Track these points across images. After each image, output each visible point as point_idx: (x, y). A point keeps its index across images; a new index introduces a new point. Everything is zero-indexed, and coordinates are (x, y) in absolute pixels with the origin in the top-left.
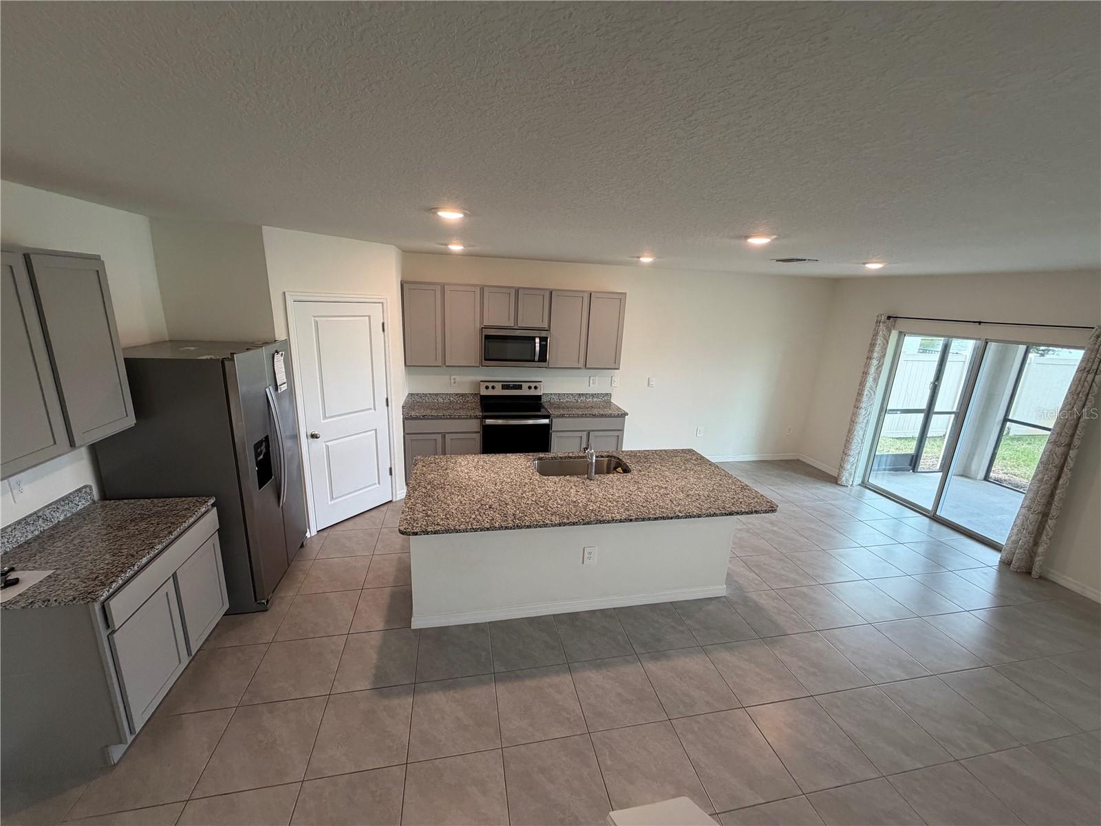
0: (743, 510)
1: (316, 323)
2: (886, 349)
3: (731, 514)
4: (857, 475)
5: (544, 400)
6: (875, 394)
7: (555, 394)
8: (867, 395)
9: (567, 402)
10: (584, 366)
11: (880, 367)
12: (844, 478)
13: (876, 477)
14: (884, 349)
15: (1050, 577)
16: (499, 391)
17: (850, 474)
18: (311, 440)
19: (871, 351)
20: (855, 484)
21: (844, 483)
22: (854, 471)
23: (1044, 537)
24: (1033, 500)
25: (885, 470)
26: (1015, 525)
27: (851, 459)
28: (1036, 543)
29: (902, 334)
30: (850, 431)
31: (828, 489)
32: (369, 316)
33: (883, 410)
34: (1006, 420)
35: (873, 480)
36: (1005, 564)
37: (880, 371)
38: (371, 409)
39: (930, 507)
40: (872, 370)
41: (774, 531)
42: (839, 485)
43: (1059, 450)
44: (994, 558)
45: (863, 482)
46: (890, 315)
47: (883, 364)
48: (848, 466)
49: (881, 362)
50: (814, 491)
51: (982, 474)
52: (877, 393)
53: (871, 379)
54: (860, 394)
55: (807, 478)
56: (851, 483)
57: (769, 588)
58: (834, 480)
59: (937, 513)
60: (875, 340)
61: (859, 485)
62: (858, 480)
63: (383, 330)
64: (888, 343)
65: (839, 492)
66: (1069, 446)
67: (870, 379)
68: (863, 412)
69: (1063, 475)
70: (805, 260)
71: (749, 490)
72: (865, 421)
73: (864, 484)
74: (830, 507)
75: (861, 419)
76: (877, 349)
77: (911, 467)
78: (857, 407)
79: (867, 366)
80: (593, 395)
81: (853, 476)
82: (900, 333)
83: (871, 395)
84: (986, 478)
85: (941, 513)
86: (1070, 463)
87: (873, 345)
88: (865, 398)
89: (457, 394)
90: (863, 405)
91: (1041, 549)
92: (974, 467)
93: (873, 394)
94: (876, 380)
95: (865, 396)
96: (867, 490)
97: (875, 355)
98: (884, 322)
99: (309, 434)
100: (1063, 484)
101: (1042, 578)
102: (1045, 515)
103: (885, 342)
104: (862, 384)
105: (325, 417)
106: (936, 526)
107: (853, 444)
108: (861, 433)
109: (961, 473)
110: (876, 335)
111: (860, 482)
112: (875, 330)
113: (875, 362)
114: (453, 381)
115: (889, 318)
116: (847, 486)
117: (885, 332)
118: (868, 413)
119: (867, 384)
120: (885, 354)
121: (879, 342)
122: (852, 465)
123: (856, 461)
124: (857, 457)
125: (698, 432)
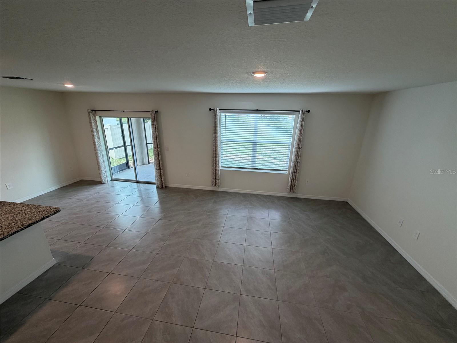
0: (37, 220)
2: (97, 124)
3: (30, 226)
4: (108, 177)
6: (100, 143)
8: (97, 144)
11: (97, 131)
12: (103, 181)
13: (115, 175)
14: (96, 124)
15: (168, 186)
17: (105, 178)
19: (91, 126)
20: (109, 181)
21: (104, 182)
22: (106, 176)
23: (162, 176)
24: (156, 166)
25: (118, 172)
26: (155, 175)
27: (103, 172)
28: (161, 178)
29: (101, 118)
30: (98, 161)
31: (99, 187)
33: (107, 150)
34: (147, 144)
35: (115, 177)
36: (157, 187)
37: (99, 134)
39: (135, 179)
40: (95, 133)
41: (78, 217)
42: (103, 184)
43: (156, 149)
44: (155, 186)
45: (112, 179)
46: (93, 109)
47: (98, 130)
48: (103, 175)
49: (97, 130)
50: (93, 190)
51: (147, 163)
52: (101, 143)
54: (95, 145)
55: (88, 186)
56: (107, 181)
57: (81, 244)
58: (100, 183)
59: (138, 180)
60: (91, 121)
62: (109, 179)
65: (103, 187)
66: (157, 147)
67: (96, 137)
68: (99, 152)
69: (159, 157)
70: (23, 78)
71: (41, 207)
72: (102, 155)
73: (113, 180)
74: (101, 194)
75: (99, 155)
76: (93, 124)
77: (127, 167)
78: (96, 150)
79: (92, 132)
82: (100, 117)
84: (149, 163)
85: (139, 180)
86: (159, 152)
87: (91, 123)
88: (97, 146)
90: (98, 149)
91: (163, 179)
92: (145, 161)
94: (98, 137)
95: (97, 145)
96: (114, 181)
97: (94, 127)
98: (91, 113)
100: (160, 159)
101: (166, 187)
102: (160, 169)
103: (95, 121)
104: (94, 140)
106: (139, 184)
107: (101, 166)
108: (102, 160)
109: (142, 164)
110: (90, 118)
111: (111, 179)
112: (89, 116)
113: (95, 130)
115: (92, 111)
116: (106, 183)
117: (93, 117)
118: (101, 152)
119: (96, 140)
120: (97, 126)
121: (92, 122)
122: (104, 174)
123: (105, 172)
124: (105, 170)
125: (8, 187)
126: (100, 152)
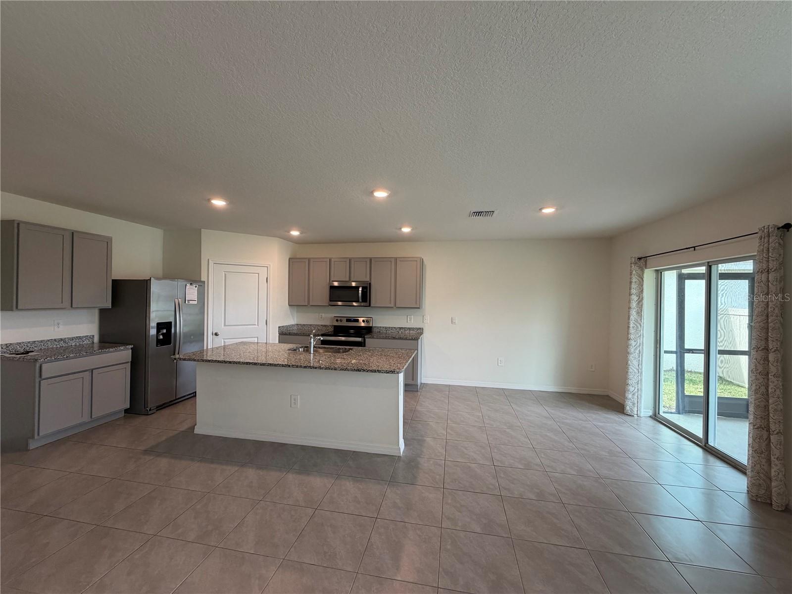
1: (225, 275)
2: (642, 285)
4: (642, 406)
5: (375, 330)
6: (641, 326)
7: (383, 327)
8: (633, 327)
9: (392, 332)
10: (395, 307)
11: (640, 301)
12: (628, 408)
16: (345, 323)
17: (634, 404)
18: (214, 336)
19: (629, 288)
20: (642, 415)
21: (629, 412)
22: (637, 400)
27: (631, 389)
29: (658, 272)
32: (258, 274)
35: (667, 415)
37: (642, 305)
38: (255, 325)
40: (634, 304)
42: (624, 413)
45: (655, 415)
46: (641, 256)
47: (642, 298)
53: (635, 313)
54: (629, 327)
56: (636, 413)
58: (618, 408)
59: (706, 441)
60: (630, 278)
61: (650, 417)
62: (647, 412)
63: (267, 281)
64: (643, 281)
65: (617, 419)
67: (633, 312)
68: (632, 343)
72: (637, 352)
73: (657, 418)
76: (634, 286)
78: (628, 339)
79: (628, 302)
80: (410, 329)
81: (636, 406)
83: (637, 327)
85: (709, 442)
87: (629, 283)
88: (632, 331)
89: (322, 325)
90: (632, 337)
93: (639, 327)
94: (640, 313)
96: (661, 425)
97: (633, 291)
98: (635, 263)
99: (214, 333)
100: (772, 393)
103: (640, 280)
104: (627, 318)
105: (225, 325)
107: (629, 374)
110: (630, 274)
111: (651, 413)
112: (628, 270)
113: (634, 298)
114: (320, 316)
115: (640, 259)
116: (633, 416)
117: (639, 271)
118: (638, 344)
119: (631, 317)
120: (642, 290)
121: (634, 280)
122: (633, 394)
123: (636, 390)
124: (636, 386)
125: (499, 362)
126: (633, 345)
